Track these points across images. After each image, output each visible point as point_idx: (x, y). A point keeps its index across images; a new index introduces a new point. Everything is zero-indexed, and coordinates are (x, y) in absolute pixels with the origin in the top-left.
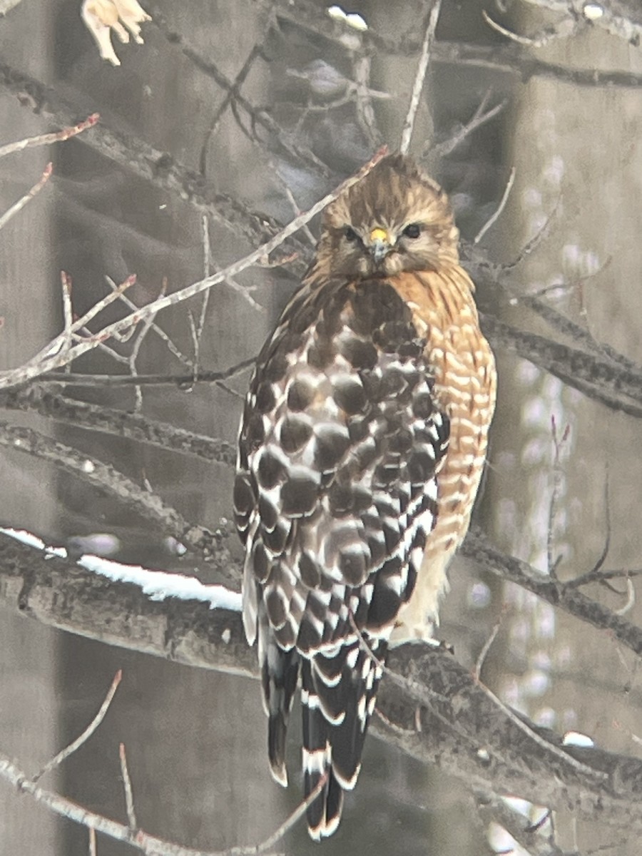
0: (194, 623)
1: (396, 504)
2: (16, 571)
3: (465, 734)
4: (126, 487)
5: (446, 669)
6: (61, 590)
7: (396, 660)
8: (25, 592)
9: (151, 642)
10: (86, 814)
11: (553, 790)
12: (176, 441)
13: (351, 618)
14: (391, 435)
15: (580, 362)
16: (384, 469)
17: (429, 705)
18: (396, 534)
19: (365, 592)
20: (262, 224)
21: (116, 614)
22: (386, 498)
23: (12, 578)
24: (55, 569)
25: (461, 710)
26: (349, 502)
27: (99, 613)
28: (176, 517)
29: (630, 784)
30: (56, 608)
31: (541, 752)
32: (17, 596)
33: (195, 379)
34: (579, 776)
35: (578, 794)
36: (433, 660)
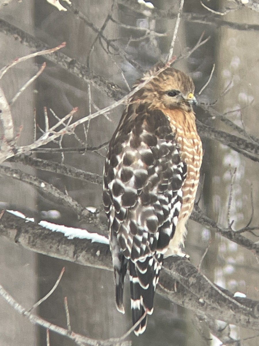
0: (85, 248)
1: (167, 199)
2: (14, 227)
3: (194, 293)
4: (58, 193)
5: (187, 266)
6: (32, 235)
7: (166, 263)
8: (18, 236)
9: (68, 256)
10: (50, 325)
11: (230, 315)
12: (78, 175)
14: (164, 172)
15: (240, 142)
16: (161, 185)
17: (180, 281)
18: (167, 211)
19: (156, 235)
20: (112, 87)
21: (54, 244)
22: (163, 197)
23: (12, 230)
24: (29, 226)
25: (193, 283)
26: (149, 200)
27: (48, 244)
28: (78, 205)
30: (30, 242)
31: (225, 300)
32: (14, 237)
33: (86, 150)
34: (241, 310)
35: (240, 317)
36: (182, 263)
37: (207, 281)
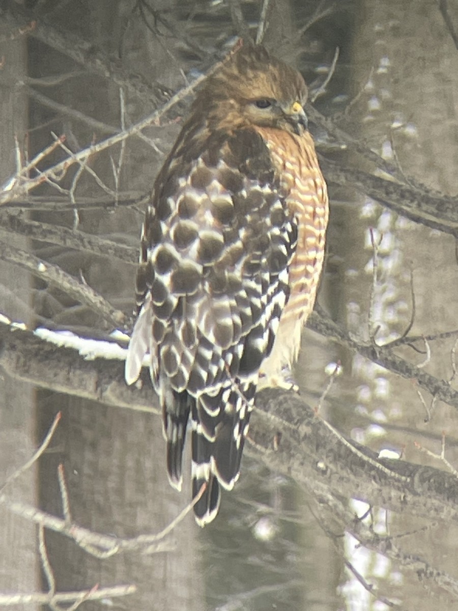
0: (116, 375)
1: (259, 288)
3: (308, 452)
4: (69, 282)
5: (295, 406)
6: (23, 353)
9: (85, 389)
11: (371, 490)
12: (104, 249)
13: (227, 370)
14: (256, 239)
15: (391, 189)
16: (250, 263)
17: (283, 431)
18: (259, 309)
19: (237, 350)
20: (163, 94)
21: (62, 369)
22: (252, 284)
24: (18, 339)
25: (305, 435)
26: (224, 287)
27: (50, 369)
28: (104, 302)
29: (426, 485)
30: (19, 365)
31: (362, 464)
33: (116, 204)
34: (390, 480)
35: (389, 493)
36: (286, 400)
37: (330, 432)
